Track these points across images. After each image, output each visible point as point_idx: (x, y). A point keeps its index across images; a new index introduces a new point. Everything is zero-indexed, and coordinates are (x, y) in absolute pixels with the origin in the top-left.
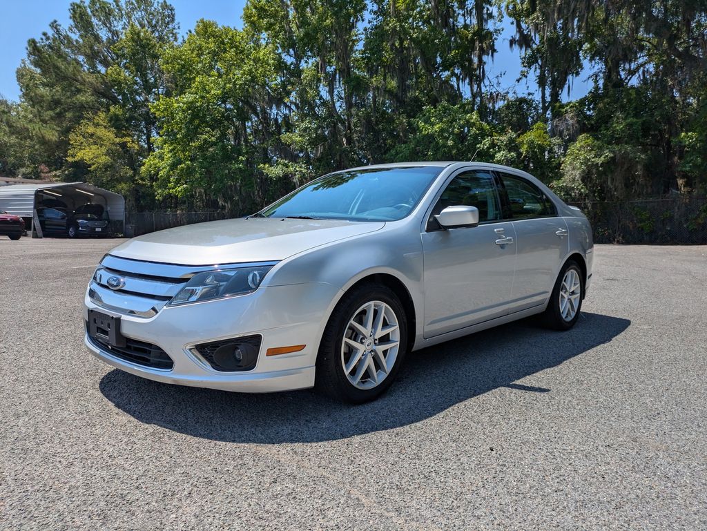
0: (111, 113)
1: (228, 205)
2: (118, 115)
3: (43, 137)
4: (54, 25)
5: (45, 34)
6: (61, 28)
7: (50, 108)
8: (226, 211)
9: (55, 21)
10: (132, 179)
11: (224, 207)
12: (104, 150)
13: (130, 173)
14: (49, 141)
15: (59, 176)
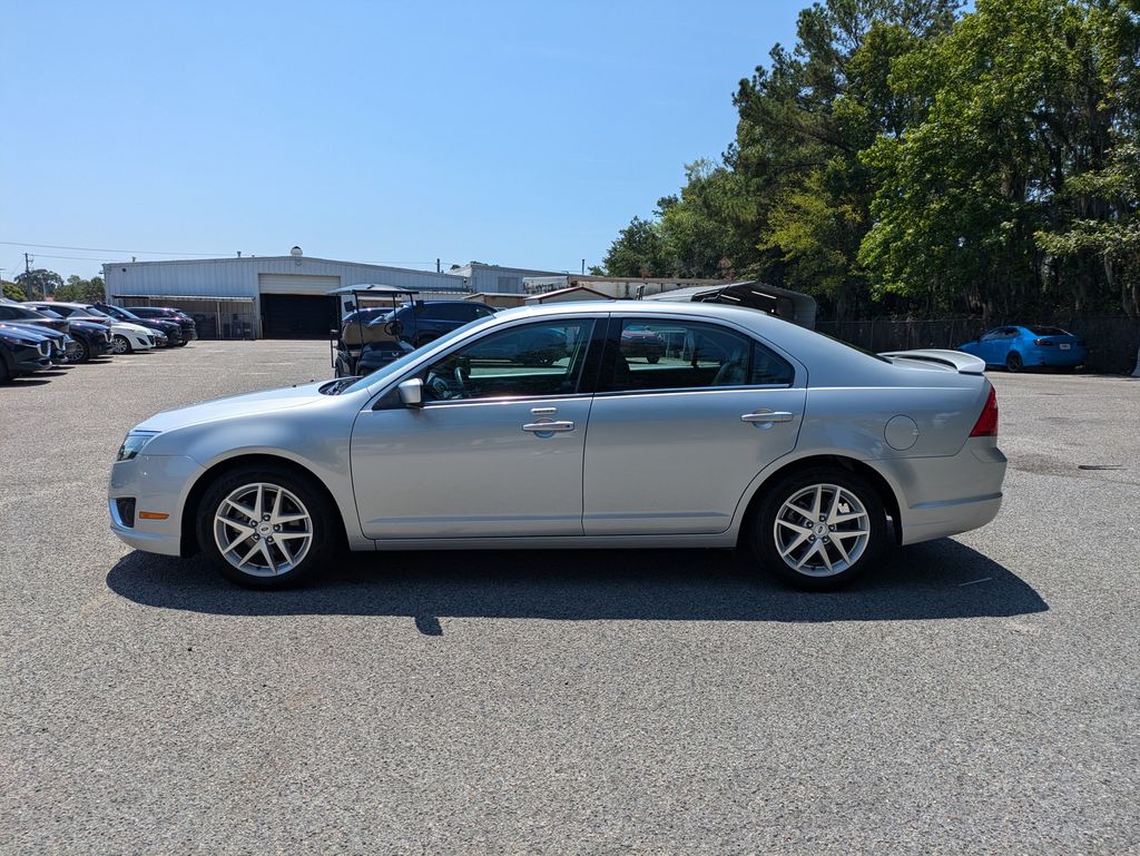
0: (829, 169)
1: (988, 308)
2: (839, 172)
3: (738, 218)
4: (776, 52)
5: (758, 69)
6: (784, 53)
7: (757, 175)
8: (984, 316)
9: (778, 45)
10: (845, 269)
11: (979, 311)
12: (809, 229)
13: (843, 260)
14: (745, 222)
15: (756, 271)
